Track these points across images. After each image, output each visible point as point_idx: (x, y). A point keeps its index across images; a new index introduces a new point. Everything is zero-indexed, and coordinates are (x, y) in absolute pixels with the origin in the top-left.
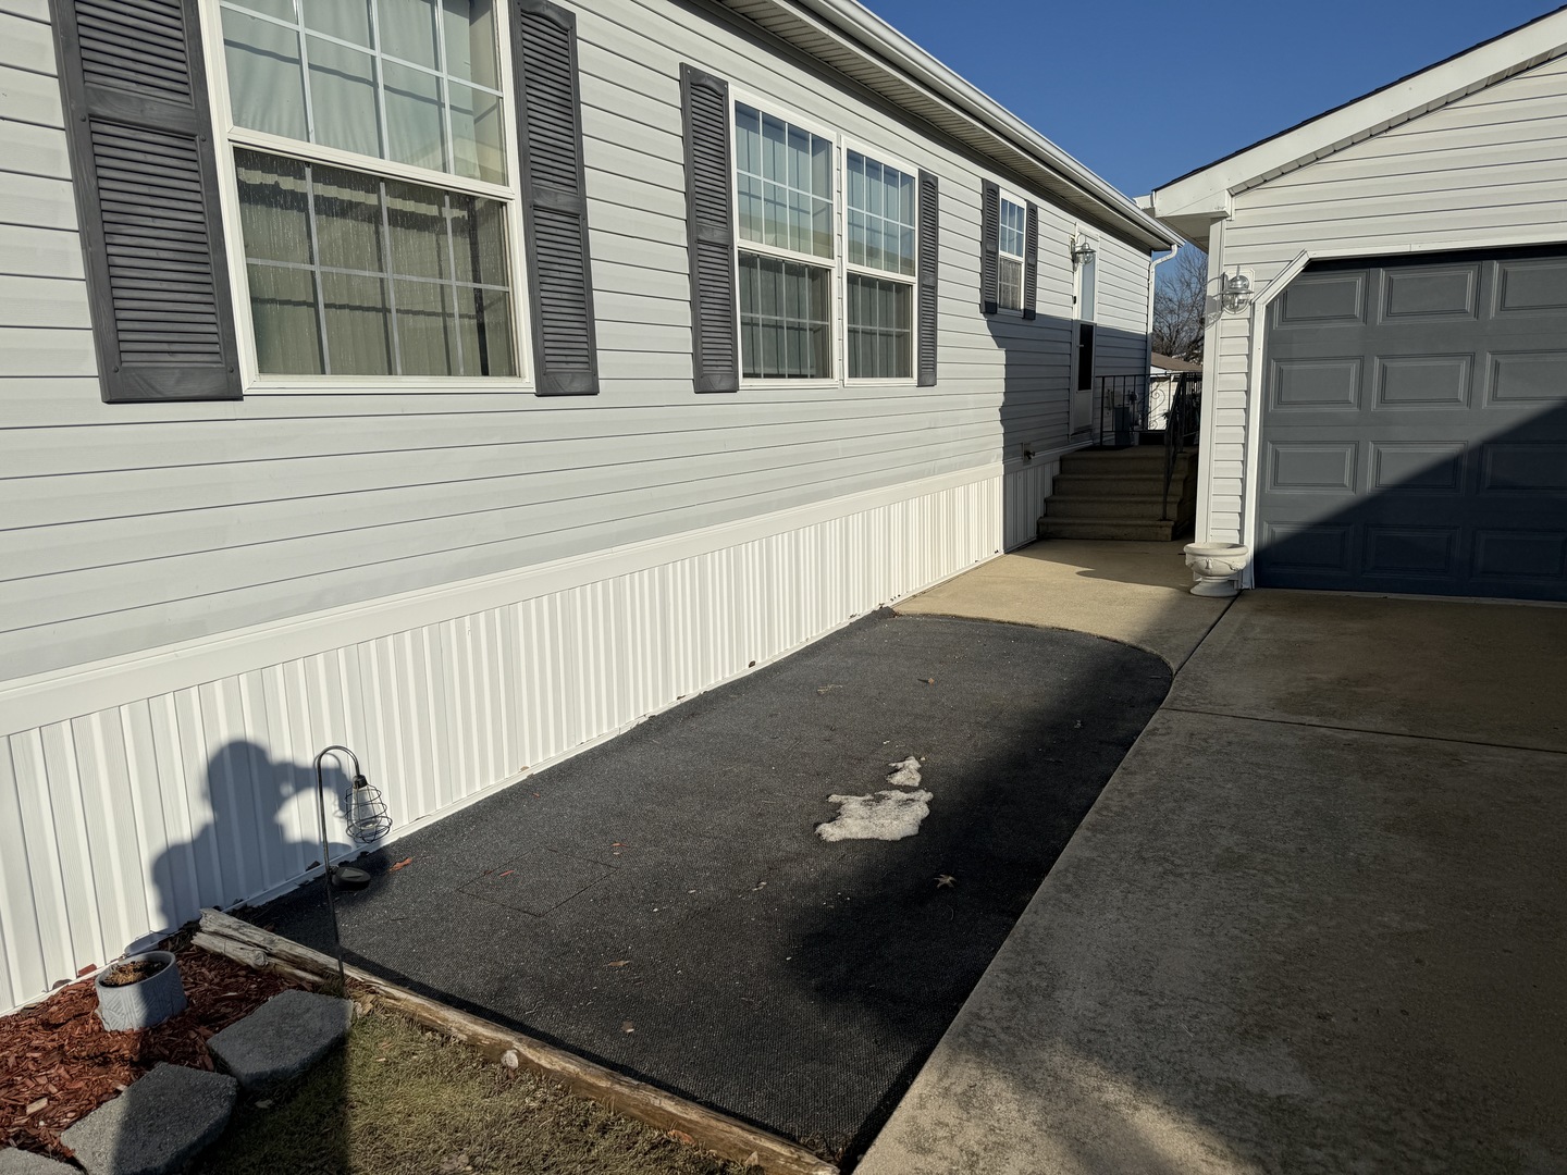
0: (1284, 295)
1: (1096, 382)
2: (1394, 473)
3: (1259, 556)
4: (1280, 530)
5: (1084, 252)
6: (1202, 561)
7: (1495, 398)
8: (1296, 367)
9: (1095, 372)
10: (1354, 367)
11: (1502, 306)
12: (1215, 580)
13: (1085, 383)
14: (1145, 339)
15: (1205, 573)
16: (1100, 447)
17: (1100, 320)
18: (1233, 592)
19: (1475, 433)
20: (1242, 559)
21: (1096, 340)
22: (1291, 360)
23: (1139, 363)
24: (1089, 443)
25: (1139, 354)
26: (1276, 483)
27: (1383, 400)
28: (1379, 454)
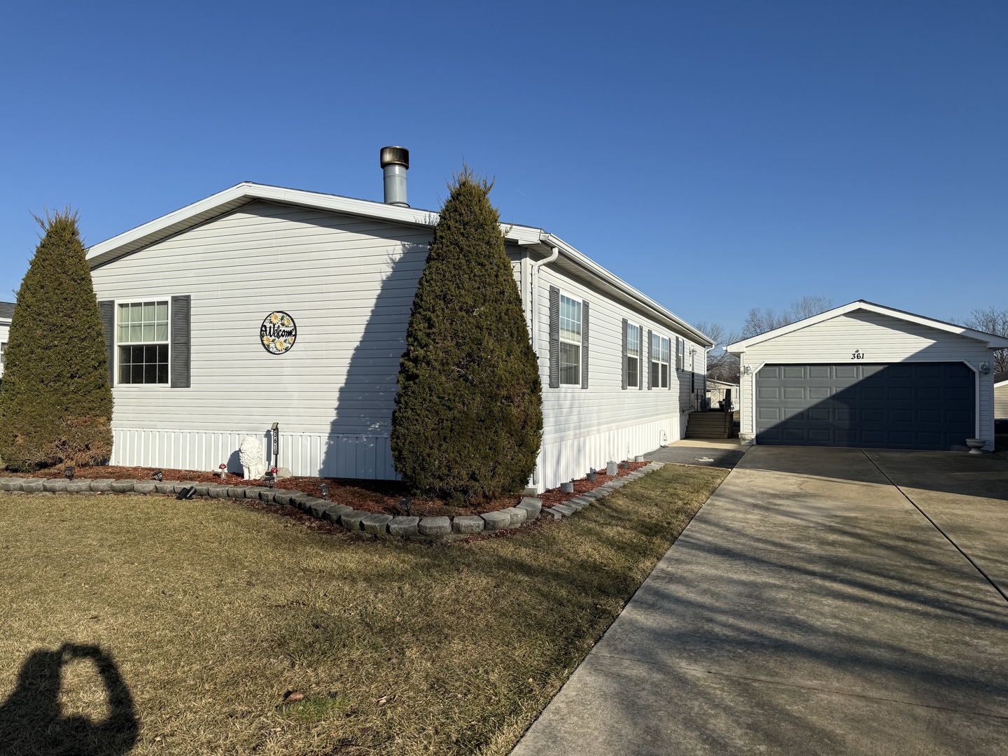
0: (759, 371)
1: (696, 391)
2: (789, 415)
3: (757, 436)
4: (762, 430)
5: (693, 351)
6: (744, 436)
7: (810, 398)
8: (763, 389)
9: (695, 387)
10: (777, 389)
11: (810, 377)
12: (747, 441)
13: (693, 392)
14: (704, 376)
15: (744, 440)
16: (697, 412)
17: (695, 371)
18: (751, 444)
19: (807, 406)
20: (753, 436)
21: (695, 377)
22: (762, 387)
23: (703, 385)
24: (693, 410)
25: (703, 382)
26: (760, 418)
27: (785, 398)
28: (785, 411)
